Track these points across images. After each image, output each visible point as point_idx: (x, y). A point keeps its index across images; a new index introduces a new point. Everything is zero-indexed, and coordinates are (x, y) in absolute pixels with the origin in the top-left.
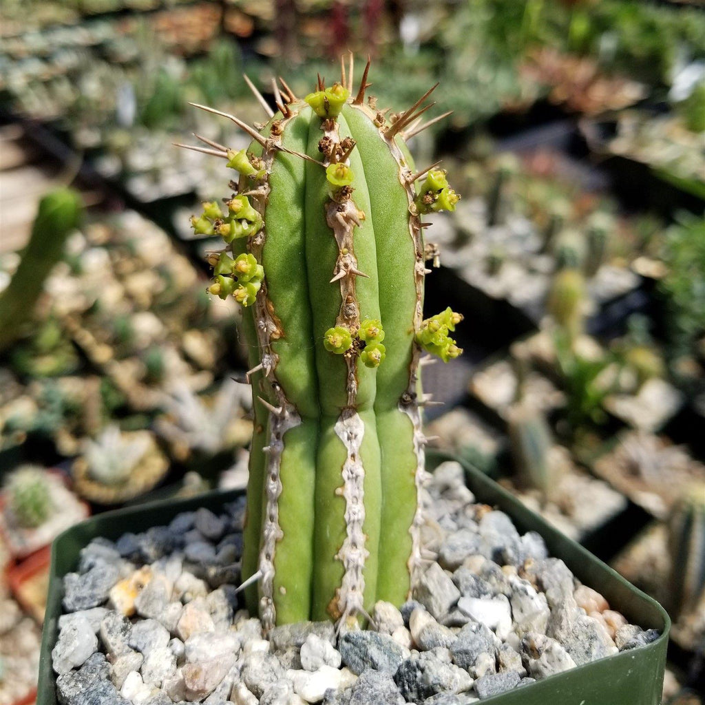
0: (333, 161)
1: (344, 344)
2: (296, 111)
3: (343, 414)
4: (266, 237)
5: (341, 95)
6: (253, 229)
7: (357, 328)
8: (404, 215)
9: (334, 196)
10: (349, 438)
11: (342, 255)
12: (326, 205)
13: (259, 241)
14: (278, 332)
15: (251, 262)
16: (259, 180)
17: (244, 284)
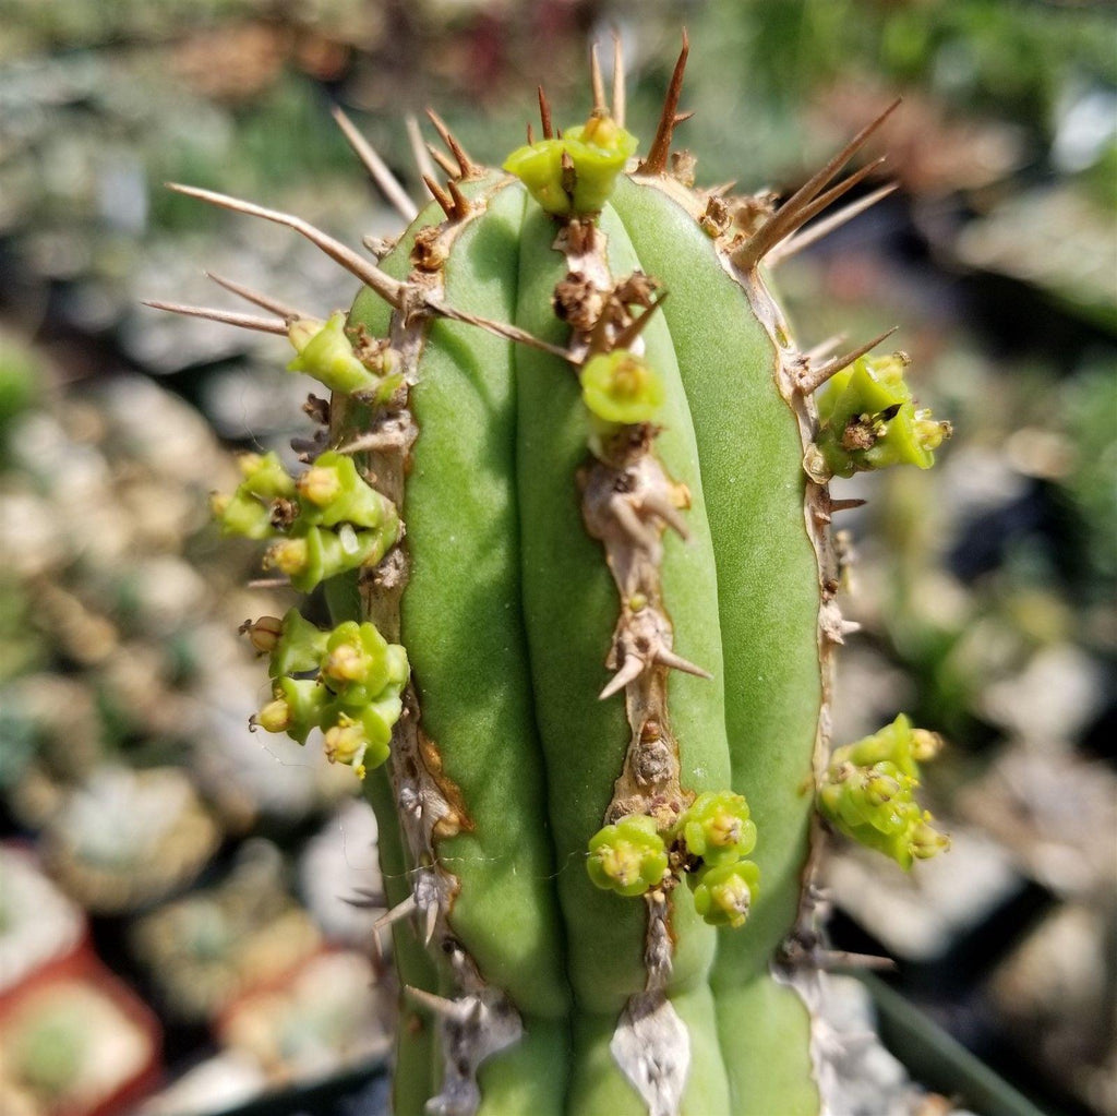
0: (598, 346)
1: (646, 869)
2: (480, 199)
3: (632, 1008)
4: (410, 567)
5: (613, 145)
6: (374, 547)
7: (675, 808)
8: (790, 482)
9: (605, 447)
10: (651, 1077)
11: (628, 613)
12: (581, 474)
13: (390, 576)
14: (454, 818)
15: (370, 647)
16: (385, 403)
17: (354, 712)
